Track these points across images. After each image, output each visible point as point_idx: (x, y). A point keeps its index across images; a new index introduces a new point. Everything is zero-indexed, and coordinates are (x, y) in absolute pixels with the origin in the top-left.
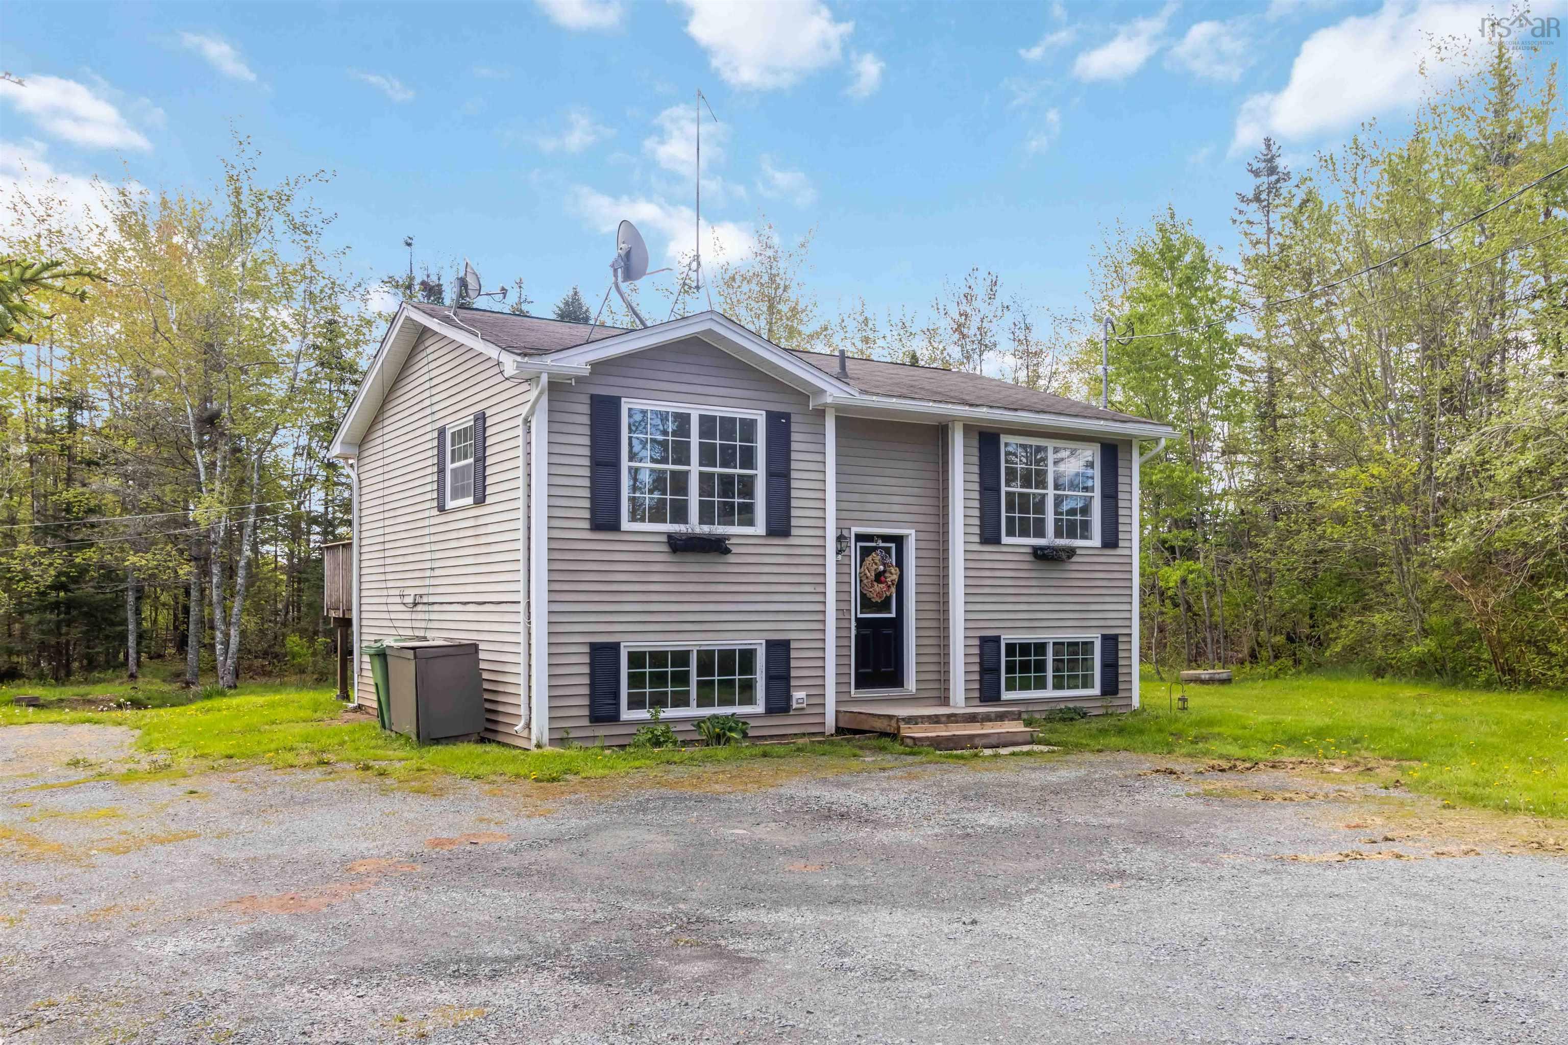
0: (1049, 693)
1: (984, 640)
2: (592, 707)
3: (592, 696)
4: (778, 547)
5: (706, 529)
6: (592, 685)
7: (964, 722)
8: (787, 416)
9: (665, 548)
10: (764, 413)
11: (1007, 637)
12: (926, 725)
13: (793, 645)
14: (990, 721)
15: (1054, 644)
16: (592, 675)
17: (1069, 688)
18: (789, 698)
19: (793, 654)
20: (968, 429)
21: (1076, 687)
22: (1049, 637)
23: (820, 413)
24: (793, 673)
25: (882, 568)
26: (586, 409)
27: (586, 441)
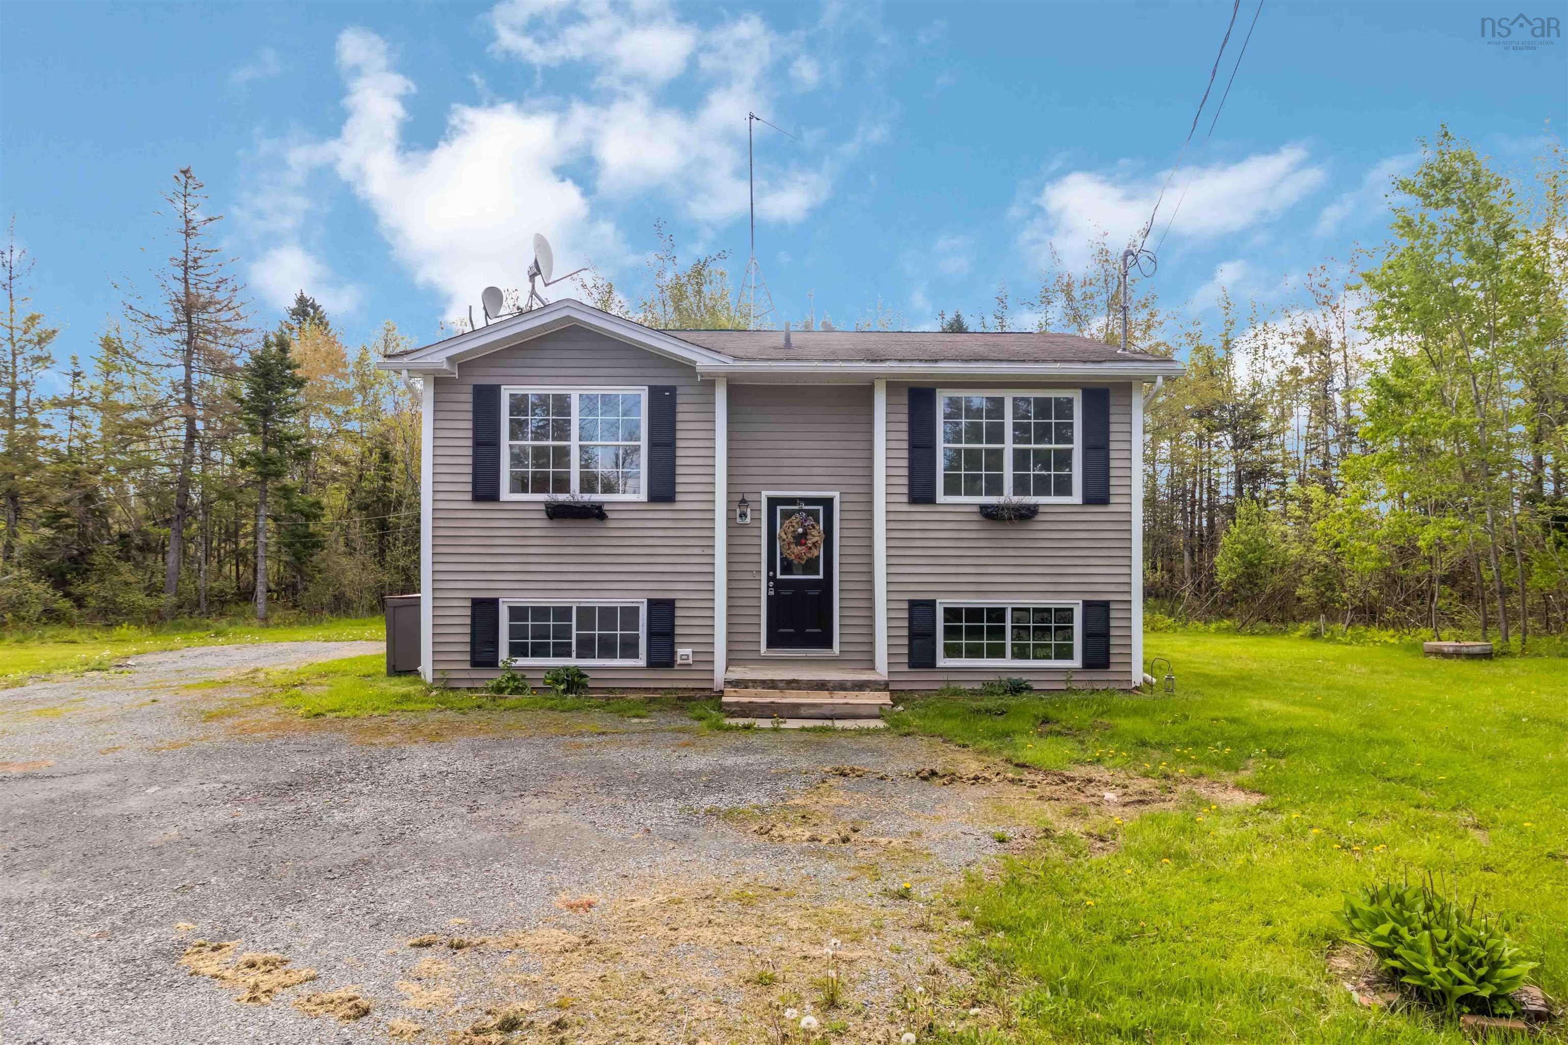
0: (1007, 662)
1: (913, 605)
2: (473, 652)
3: (473, 643)
4: (662, 511)
5: (586, 497)
6: (473, 634)
7: (809, 689)
8: (673, 389)
9: (543, 515)
10: (647, 388)
11: (942, 603)
12: (759, 690)
13: (678, 604)
14: (845, 689)
15: (1013, 610)
16: (473, 625)
17: (1035, 658)
18: (673, 653)
19: (678, 613)
20: (893, 386)
21: (1048, 657)
22: (1008, 602)
23: (709, 383)
24: (678, 631)
25: (800, 530)
26: (470, 398)
27: (469, 425)
